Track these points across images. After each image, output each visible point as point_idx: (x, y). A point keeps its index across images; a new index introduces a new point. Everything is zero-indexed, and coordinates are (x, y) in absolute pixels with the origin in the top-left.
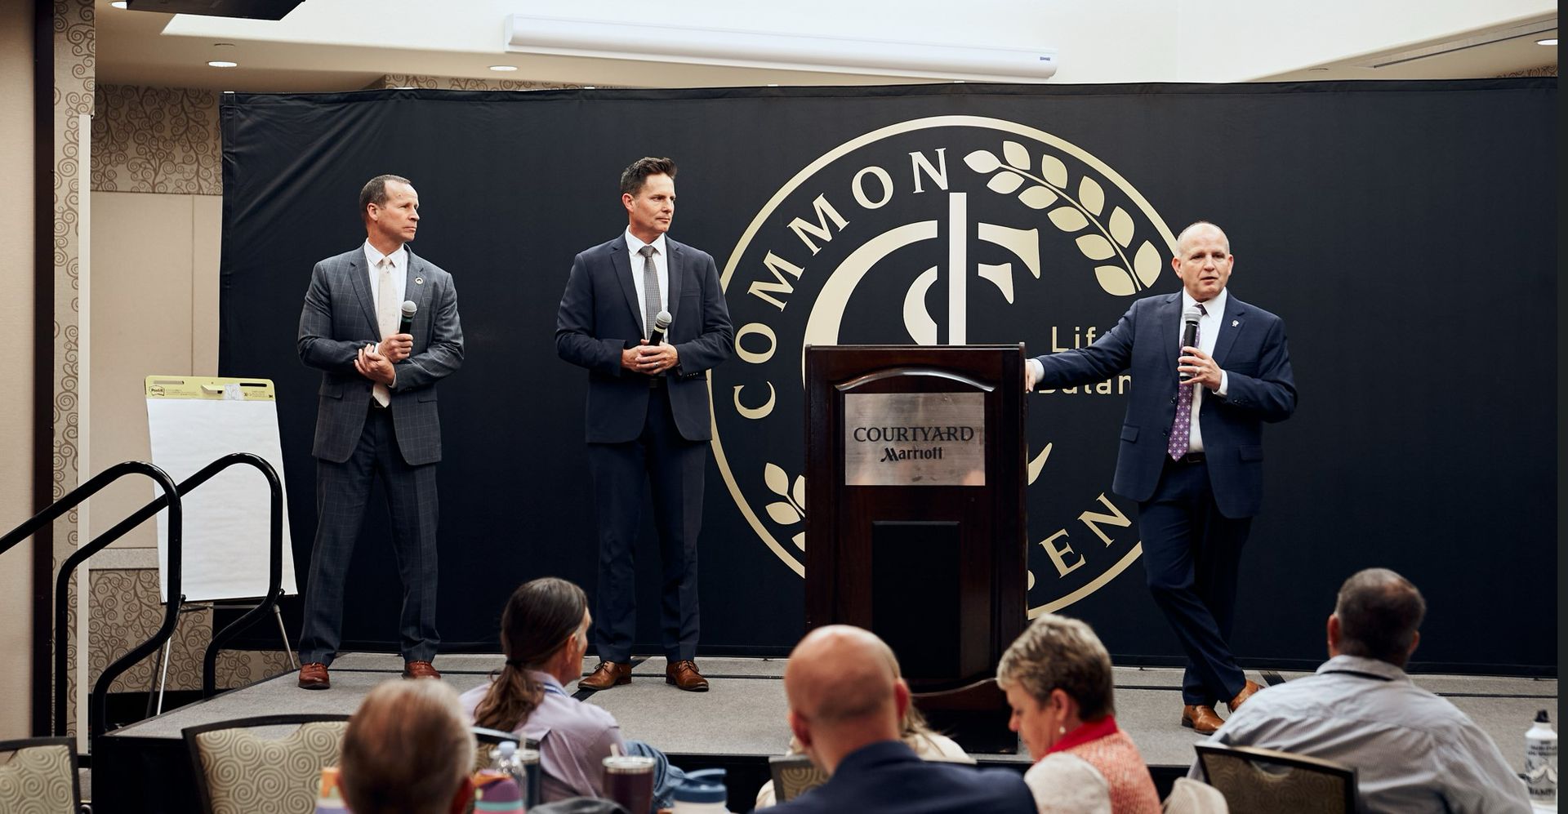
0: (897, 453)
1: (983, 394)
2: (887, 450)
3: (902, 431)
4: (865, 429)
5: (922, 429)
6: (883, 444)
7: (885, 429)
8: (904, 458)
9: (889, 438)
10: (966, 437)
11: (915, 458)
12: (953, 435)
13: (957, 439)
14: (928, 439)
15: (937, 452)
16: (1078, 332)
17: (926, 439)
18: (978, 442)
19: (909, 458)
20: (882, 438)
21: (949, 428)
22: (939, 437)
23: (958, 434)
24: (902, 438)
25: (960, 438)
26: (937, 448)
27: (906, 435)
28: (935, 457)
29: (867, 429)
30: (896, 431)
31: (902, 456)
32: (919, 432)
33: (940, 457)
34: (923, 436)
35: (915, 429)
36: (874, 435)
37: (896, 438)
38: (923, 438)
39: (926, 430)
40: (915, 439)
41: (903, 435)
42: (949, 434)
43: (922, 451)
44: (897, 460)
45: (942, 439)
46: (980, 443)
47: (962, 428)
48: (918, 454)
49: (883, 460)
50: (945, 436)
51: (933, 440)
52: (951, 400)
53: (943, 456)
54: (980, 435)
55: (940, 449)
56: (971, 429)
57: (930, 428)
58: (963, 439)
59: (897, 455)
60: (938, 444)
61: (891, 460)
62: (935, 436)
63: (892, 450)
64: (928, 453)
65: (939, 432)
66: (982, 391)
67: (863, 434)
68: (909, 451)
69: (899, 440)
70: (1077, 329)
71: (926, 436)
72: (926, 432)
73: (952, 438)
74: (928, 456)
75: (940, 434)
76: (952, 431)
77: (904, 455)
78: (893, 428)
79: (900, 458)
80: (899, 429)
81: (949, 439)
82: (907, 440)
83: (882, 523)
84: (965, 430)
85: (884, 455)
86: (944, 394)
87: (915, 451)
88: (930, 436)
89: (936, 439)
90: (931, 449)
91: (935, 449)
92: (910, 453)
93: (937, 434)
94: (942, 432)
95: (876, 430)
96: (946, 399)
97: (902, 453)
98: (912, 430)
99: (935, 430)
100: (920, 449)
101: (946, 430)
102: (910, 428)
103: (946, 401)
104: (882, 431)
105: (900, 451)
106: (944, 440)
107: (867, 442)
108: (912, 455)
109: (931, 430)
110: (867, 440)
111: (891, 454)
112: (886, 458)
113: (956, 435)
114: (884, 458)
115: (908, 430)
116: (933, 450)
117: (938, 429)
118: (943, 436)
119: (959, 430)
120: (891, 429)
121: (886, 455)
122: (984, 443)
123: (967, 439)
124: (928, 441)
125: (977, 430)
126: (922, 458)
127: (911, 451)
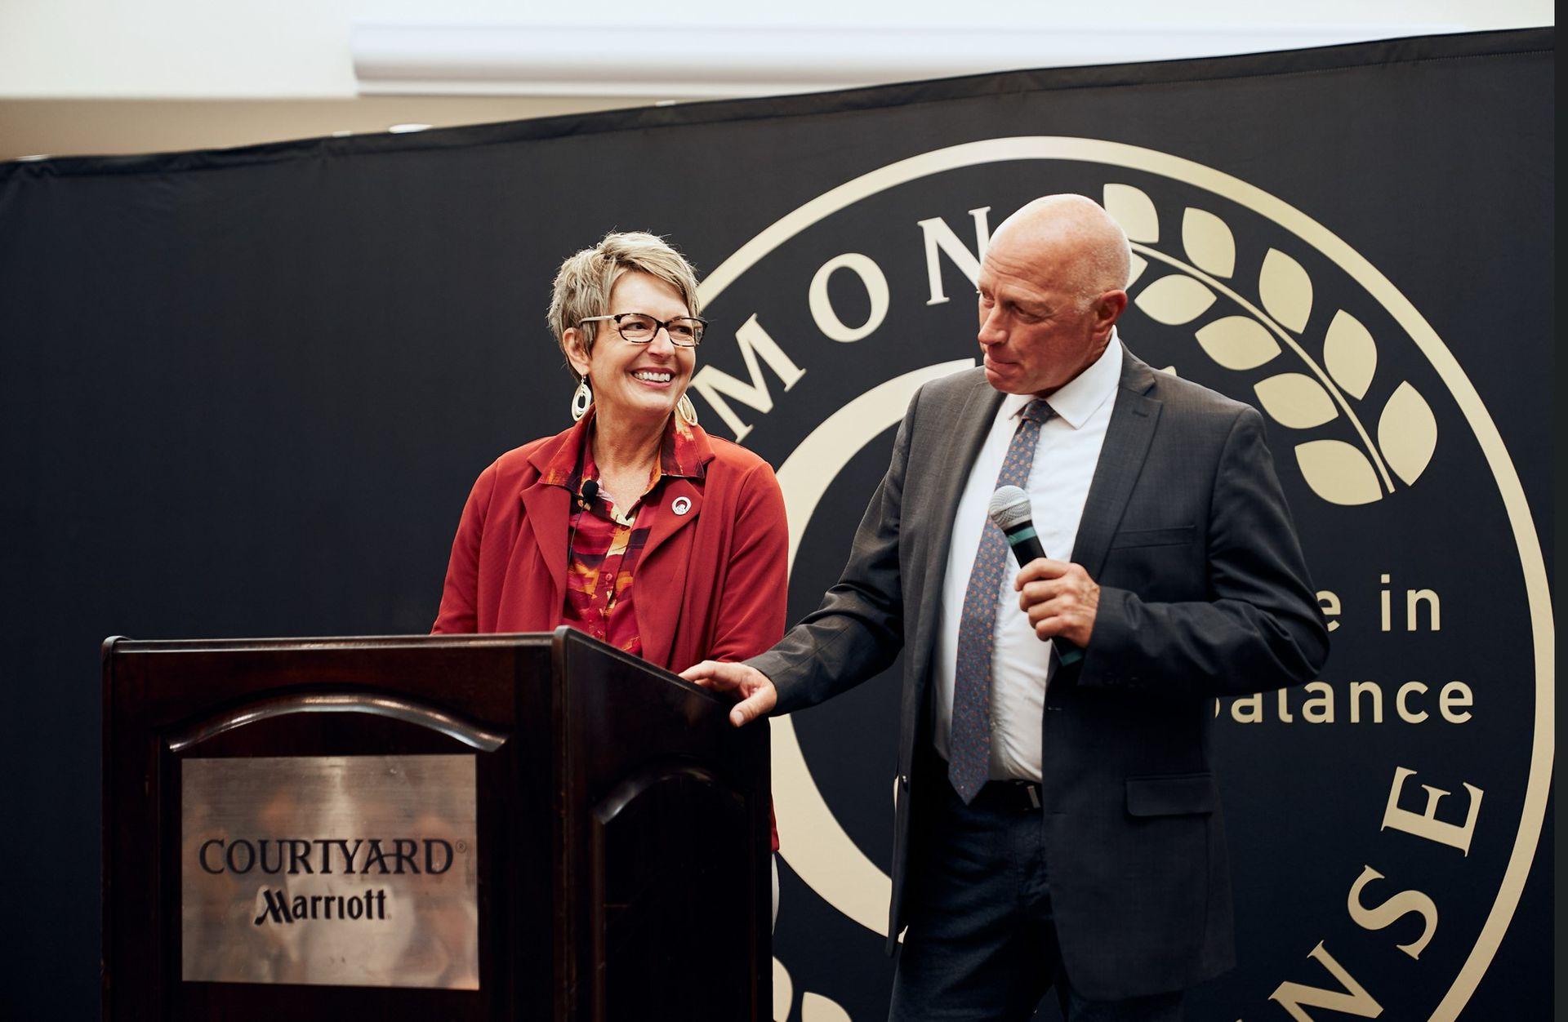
0: (291, 905)
1: (472, 758)
2: (268, 894)
3: (301, 851)
4: (221, 843)
5: (343, 843)
6: (258, 883)
7: (263, 843)
8: (304, 915)
9: (271, 866)
10: (437, 865)
11: (328, 915)
12: (409, 859)
13: (416, 871)
14: (354, 869)
15: (375, 903)
17: (350, 870)
18: (463, 878)
19: (314, 915)
20: (258, 864)
21: (399, 843)
22: (375, 868)
23: (420, 858)
24: (300, 866)
25: (422, 866)
26: (375, 894)
27: (307, 859)
28: (370, 916)
29: (227, 844)
30: (288, 846)
31: (299, 911)
32: (334, 849)
33: (381, 915)
34: (344, 860)
35: (326, 844)
36: (241, 858)
37: (288, 867)
38: (345, 869)
39: (350, 846)
40: (326, 870)
41: (303, 859)
42: (399, 856)
43: (341, 899)
44: (289, 920)
45: (384, 870)
46: (468, 882)
47: (429, 843)
48: (335, 905)
49: (260, 921)
50: (390, 863)
51: (365, 871)
52: (402, 774)
53: (387, 912)
54: (467, 861)
55: (381, 896)
56: (448, 846)
57: (358, 843)
58: (429, 870)
59: (291, 913)
60: (375, 883)
61: (277, 919)
62: (369, 863)
63: (279, 895)
64: (355, 903)
65: (378, 852)
66: (463, 749)
67: (215, 857)
68: (315, 900)
69: (293, 871)
71: (349, 860)
72: (351, 853)
73: (406, 866)
74: (355, 912)
75: (380, 857)
76: (406, 850)
77: (307, 907)
78: (281, 842)
79: (297, 917)
80: (293, 844)
81: (399, 870)
82: (309, 871)
84: (435, 847)
85: (262, 907)
86: (389, 759)
87: (329, 900)
88: (357, 864)
89: (370, 869)
90: (362, 896)
91: (369, 895)
92: (318, 903)
93: (374, 855)
94: (383, 852)
95: (246, 847)
96: (392, 771)
97: (299, 901)
98: (320, 846)
99: (369, 845)
100: (337, 895)
101: (395, 845)
102: (316, 842)
103: (393, 775)
104: (257, 847)
105: (296, 899)
106: (388, 872)
107: (227, 875)
108: (321, 905)
109: (361, 845)
110: (227, 871)
111: (278, 905)
112: (267, 912)
113: (414, 858)
114: (262, 914)
115: (312, 845)
116: (365, 894)
117: (375, 844)
118: (386, 860)
119: (422, 847)
120: (278, 845)
121: (267, 905)
122: (476, 881)
123: (438, 870)
124: (354, 872)
125: (461, 846)
126: (341, 916)
127: (320, 899)
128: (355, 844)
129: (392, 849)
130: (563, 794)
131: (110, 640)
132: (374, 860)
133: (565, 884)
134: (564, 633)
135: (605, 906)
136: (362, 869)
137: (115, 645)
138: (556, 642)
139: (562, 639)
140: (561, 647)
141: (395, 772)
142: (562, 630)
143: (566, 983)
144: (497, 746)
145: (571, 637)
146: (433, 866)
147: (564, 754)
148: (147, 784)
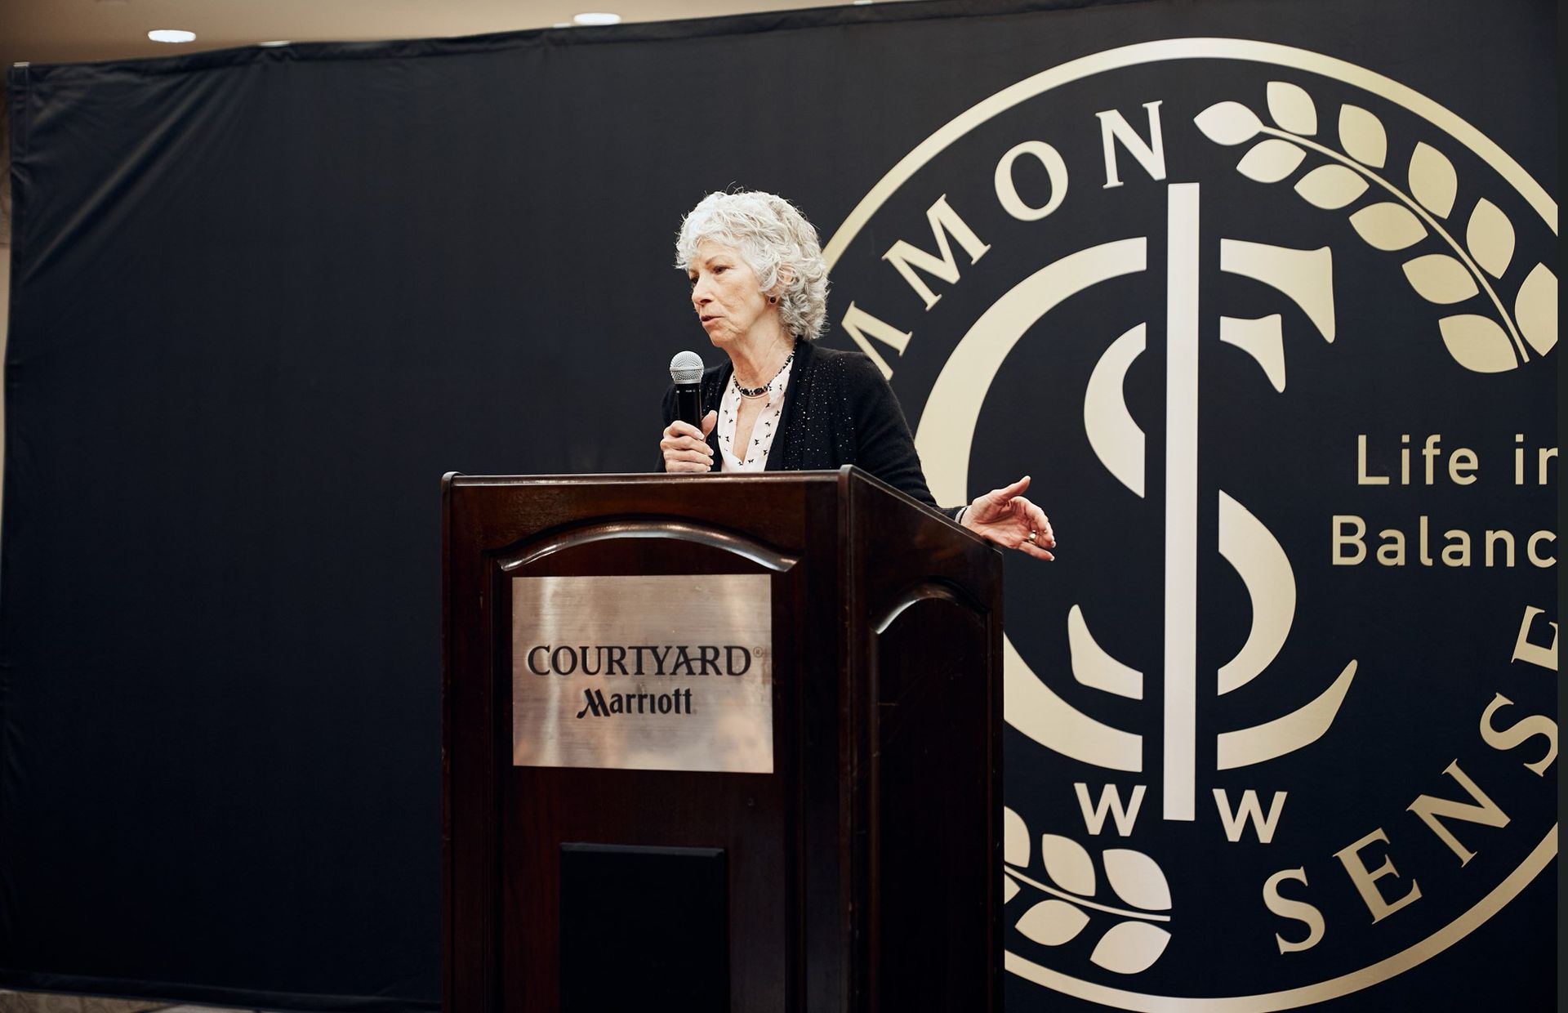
0: (608, 701)
1: (768, 577)
2: (588, 692)
3: (617, 655)
4: (548, 649)
5: (654, 649)
6: (580, 682)
7: (584, 649)
8: (620, 710)
9: (592, 667)
10: (737, 668)
11: (641, 710)
12: (712, 663)
13: (718, 673)
14: (664, 671)
15: (683, 699)
16: (1405, 446)
17: (660, 672)
18: (759, 679)
19: (629, 711)
20: (579, 666)
21: (703, 649)
22: (683, 669)
23: (722, 662)
24: (616, 668)
25: (723, 669)
26: (683, 692)
27: (623, 662)
28: (678, 711)
29: (552, 650)
30: (605, 652)
31: (616, 706)
32: (647, 655)
33: (688, 711)
34: (656, 663)
35: (639, 650)
36: (564, 661)
37: (605, 668)
38: (656, 670)
39: (661, 652)
40: (639, 672)
41: (619, 662)
42: (704, 660)
43: (653, 697)
44: (607, 714)
45: (691, 672)
46: (764, 682)
47: (729, 649)
48: (647, 702)
49: (581, 715)
50: (697, 666)
51: (674, 673)
52: (707, 591)
53: (691, 710)
54: (763, 665)
55: (688, 694)
56: (746, 652)
57: (668, 648)
58: (730, 672)
59: (608, 707)
60: (682, 682)
61: (597, 714)
62: (677, 666)
63: (598, 693)
64: (665, 701)
65: (685, 656)
66: (761, 570)
67: (543, 660)
68: (629, 697)
69: (610, 672)
70: (1406, 439)
71: (660, 663)
72: (661, 658)
73: (710, 668)
74: (665, 708)
75: (687, 661)
76: (710, 655)
77: (621, 704)
78: (599, 648)
79: (614, 711)
80: (610, 649)
81: (704, 672)
82: (625, 672)
83: (576, 846)
84: (735, 652)
85: (583, 704)
86: (694, 577)
87: (642, 697)
88: (668, 665)
89: (678, 671)
90: (671, 693)
91: (677, 693)
92: (632, 700)
93: (682, 659)
94: (690, 657)
95: (568, 652)
96: (697, 588)
97: (616, 698)
98: (635, 650)
99: (678, 651)
100: (649, 693)
101: (699, 651)
102: (630, 648)
103: (698, 591)
104: (579, 653)
105: (613, 697)
106: (694, 674)
107: (553, 675)
108: (634, 703)
109: (671, 650)
110: (552, 671)
111: (597, 702)
112: (587, 708)
113: (717, 662)
114: (583, 709)
115: (627, 650)
116: (673, 693)
117: (683, 650)
118: (693, 664)
119: (723, 653)
120: (597, 650)
121: (587, 702)
122: (771, 682)
123: (737, 672)
124: (664, 674)
125: (758, 652)
126: (653, 711)
127: (634, 696)
128: (665, 650)
129: (698, 654)
130: (847, 608)
131: (448, 475)
132: (682, 663)
133: (849, 683)
134: (848, 471)
135: (879, 704)
136: (671, 671)
137: (453, 479)
138: (841, 478)
139: (846, 476)
140: (847, 483)
141: (700, 589)
142: (846, 468)
143: (849, 768)
144: (790, 567)
145: (854, 474)
146: (733, 669)
147: (848, 574)
148: (481, 599)
